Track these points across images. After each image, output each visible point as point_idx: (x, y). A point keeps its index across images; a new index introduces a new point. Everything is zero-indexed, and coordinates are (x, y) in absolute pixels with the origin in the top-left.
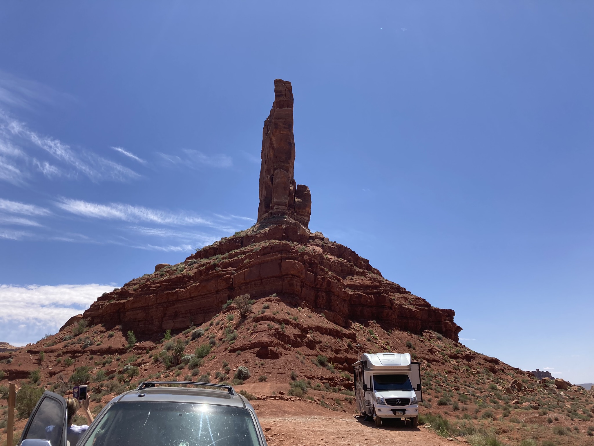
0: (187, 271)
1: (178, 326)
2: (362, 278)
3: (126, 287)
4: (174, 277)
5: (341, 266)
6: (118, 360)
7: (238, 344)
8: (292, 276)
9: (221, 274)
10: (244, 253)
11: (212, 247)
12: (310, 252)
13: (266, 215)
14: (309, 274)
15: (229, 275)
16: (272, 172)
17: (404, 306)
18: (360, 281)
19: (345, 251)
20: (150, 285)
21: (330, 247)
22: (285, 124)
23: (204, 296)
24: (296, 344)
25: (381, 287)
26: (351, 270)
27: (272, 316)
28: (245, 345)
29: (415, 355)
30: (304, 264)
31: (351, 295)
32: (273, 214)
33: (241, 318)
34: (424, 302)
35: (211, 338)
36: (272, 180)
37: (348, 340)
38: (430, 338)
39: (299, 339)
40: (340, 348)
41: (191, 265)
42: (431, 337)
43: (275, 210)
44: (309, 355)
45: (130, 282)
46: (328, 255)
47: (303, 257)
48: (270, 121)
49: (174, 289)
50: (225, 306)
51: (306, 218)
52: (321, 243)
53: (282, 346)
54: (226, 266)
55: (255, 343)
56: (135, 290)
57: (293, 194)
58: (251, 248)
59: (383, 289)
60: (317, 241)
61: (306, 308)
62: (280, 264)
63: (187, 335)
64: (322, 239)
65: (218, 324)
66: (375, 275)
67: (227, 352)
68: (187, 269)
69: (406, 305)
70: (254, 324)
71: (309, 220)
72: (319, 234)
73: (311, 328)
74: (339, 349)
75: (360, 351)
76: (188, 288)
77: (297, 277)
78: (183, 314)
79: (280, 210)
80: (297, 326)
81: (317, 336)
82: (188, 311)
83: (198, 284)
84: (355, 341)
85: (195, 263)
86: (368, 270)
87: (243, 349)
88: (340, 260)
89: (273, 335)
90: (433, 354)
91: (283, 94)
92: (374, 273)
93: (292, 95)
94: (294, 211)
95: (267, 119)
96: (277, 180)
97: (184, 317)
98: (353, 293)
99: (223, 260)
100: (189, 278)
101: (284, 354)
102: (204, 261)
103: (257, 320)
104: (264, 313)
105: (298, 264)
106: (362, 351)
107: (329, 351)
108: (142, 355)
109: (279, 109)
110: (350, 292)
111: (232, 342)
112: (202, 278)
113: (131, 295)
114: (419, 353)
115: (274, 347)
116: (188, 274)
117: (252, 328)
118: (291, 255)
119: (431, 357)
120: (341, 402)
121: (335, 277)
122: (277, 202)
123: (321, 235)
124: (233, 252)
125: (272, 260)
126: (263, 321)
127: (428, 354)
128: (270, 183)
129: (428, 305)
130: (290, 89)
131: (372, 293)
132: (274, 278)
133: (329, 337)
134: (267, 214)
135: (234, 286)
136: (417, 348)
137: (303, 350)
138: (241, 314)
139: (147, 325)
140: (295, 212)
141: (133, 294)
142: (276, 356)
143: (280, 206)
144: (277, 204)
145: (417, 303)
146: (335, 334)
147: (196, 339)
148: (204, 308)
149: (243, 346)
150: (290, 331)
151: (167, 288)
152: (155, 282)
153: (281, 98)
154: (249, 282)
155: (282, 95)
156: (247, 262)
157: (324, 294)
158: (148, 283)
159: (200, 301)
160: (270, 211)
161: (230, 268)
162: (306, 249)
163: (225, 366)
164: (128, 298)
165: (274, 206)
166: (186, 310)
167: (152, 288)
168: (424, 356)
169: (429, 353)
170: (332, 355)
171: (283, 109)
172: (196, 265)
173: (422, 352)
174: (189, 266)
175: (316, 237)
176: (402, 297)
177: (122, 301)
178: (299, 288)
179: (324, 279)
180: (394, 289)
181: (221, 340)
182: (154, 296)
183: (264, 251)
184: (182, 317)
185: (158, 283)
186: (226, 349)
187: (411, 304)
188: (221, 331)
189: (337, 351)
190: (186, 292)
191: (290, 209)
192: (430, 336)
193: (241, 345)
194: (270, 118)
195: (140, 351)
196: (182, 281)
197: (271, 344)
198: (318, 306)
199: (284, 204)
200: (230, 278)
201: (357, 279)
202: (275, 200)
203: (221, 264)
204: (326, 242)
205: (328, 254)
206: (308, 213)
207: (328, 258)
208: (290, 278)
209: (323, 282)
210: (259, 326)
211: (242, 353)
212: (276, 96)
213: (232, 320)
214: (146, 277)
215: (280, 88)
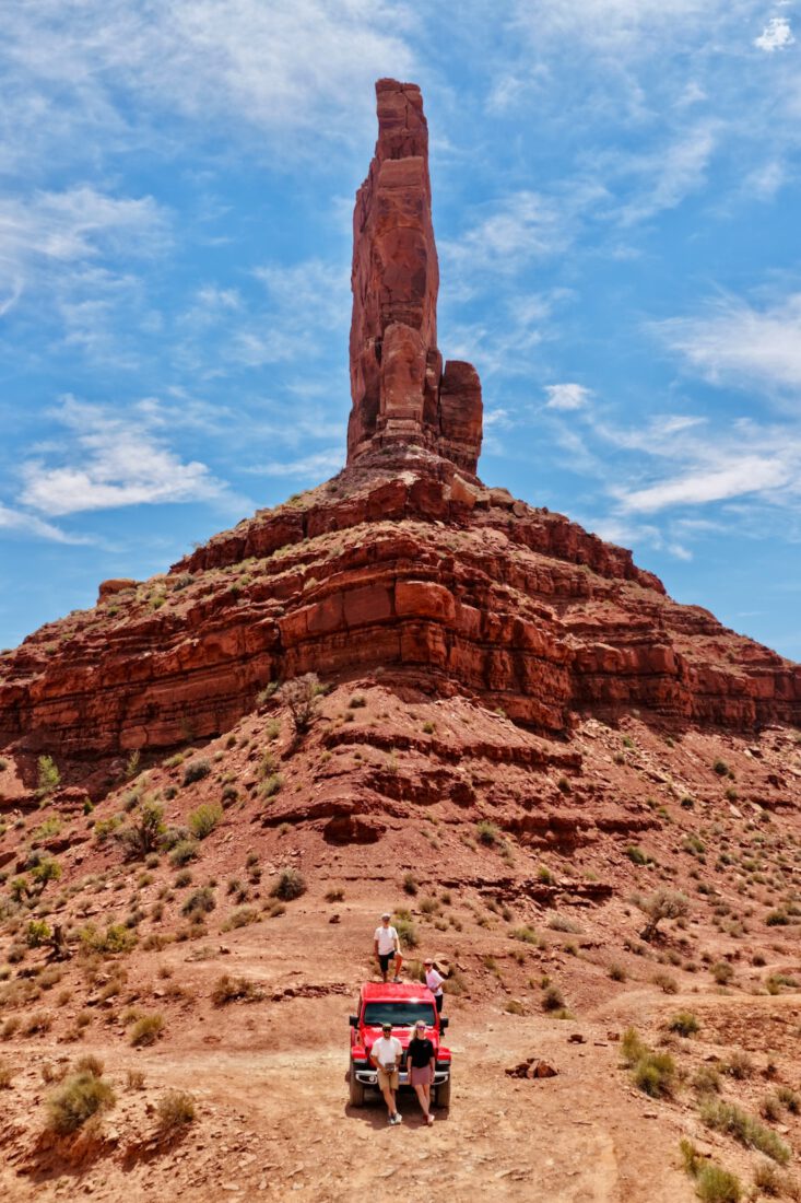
0: (172, 605)
1: (156, 740)
2: (607, 605)
3: (28, 645)
4: (139, 621)
5: (554, 579)
6: (20, 827)
7: (283, 804)
8: (421, 621)
9: (250, 617)
10: (306, 559)
11: (231, 537)
12: (473, 548)
13: (367, 444)
14: (467, 610)
15: (270, 619)
16: (379, 333)
17: (714, 668)
18: (601, 615)
19: (568, 534)
20: (85, 642)
21: (527, 529)
22: (408, 202)
23: (213, 670)
24: (425, 797)
25: (653, 627)
26: (579, 588)
27: (367, 731)
28: (298, 809)
29: (732, 792)
30: (452, 588)
31: (578, 652)
32: (384, 442)
33: (298, 730)
34: (767, 654)
35: (226, 782)
36: (378, 351)
37: (560, 774)
38: (779, 744)
39: (433, 785)
40: (538, 796)
41: (179, 588)
42: (782, 741)
43: (390, 433)
44: (457, 822)
45: (37, 632)
46: (520, 552)
47: (450, 569)
48: (371, 192)
49: (140, 651)
50: (262, 696)
51: (471, 449)
52: (505, 517)
53: (388, 809)
54: (261, 594)
55: (321, 804)
56: (51, 653)
57: (436, 387)
58: (323, 547)
59: (658, 633)
60: (497, 514)
61: (458, 699)
62: (391, 591)
63: (173, 771)
64: (509, 507)
65: (245, 743)
66: (645, 591)
67: (259, 823)
68: (172, 601)
69: (720, 666)
70: (325, 753)
71: (477, 454)
72: (501, 494)
73: (467, 750)
74: (534, 798)
75: (590, 798)
76: (177, 648)
77: (436, 621)
78: (167, 712)
79: (403, 433)
80: (430, 748)
81: (481, 767)
82: (179, 706)
83: (197, 640)
84: (578, 773)
85: (190, 582)
86: (627, 578)
87: (294, 818)
88: (552, 562)
89: (364, 783)
90: (781, 786)
91: (399, 119)
92: (644, 585)
93: (424, 121)
94: (439, 432)
95: (363, 186)
96: (392, 354)
97: (169, 720)
98: (583, 646)
99: (255, 577)
100: (178, 624)
101: (392, 828)
102: (213, 576)
103: (331, 742)
104: (350, 719)
105: (436, 589)
106: (594, 798)
107: (511, 803)
108: (76, 813)
109: (389, 160)
110: (575, 643)
111: (269, 799)
112: (206, 624)
113: (40, 667)
114: (743, 788)
115: (366, 812)
116: (174, 614)
117: (318, 762)
118: (417, 569)
119: (774, 794)
120: (497, 963)
121: (535, 611)
122: (392, 410)
123: (506, 496)
124: (278, 556)
125: (371, 582)
126: (346, 744)
127: (767, 789)
128: (373, 359)
129: (774, 661)
130: (417, 105)
131: (631, 644)
132: (378, 627)
133: (513, 768)
134: (370, 441)
135: (282, 643)
136: (739, 774)
137: (441, 809)
138: (297, 723)
139: (84, 740)
140: (443, 433)
141: (45, 664)
142: (370, 835)
143: (401, 422)
144: (394, 416)
145: (747, 659)
146: (527, 759)
147: (192, 785)
148: (214, 697)
149: (293, 812)
150: (410, 766)
151: (124, 650)
152: (95, 634)
153: (396, 131)
154: (318, 636)
155: (398, 123)
156: (313, 587)
157: (506, 656)
158: (80, 637)
159: (206, 681)
160: (376, 436)
161: (274, 601)
162: (462, 541)
163: (252, 862)
164: (35, 674)
165: (386, 422)
166: (174, 704)
167: (89, 650)
168: (756, 793)
169: (769, 786)
170: (518, 812)
171: (403, 160)
172: (193, 589)
173: (752, 783)
174: (175, 590)
175: (495, 503)
176: (709, 646)
177: (20, 683)
178: (441, 648)
179: (504, 620)
180: (690, 623)
181: (249, 786)
182: (95, 669)
183: (352, 560)
184: (166, 720)
185: (102, 637)
186: (257, 818)
187: (732, 661)
188: (252, 765)
189: (529, 804)
190: (170, 658)
191: (427, 427)
192: (778, 739)
193: (290, 810)
194: (370, 183)
195: (69, 805)
196: (160, 631)
197: (359, 807)
198: (492, 688)
199: (414, 417)
200: (271, 626)
201: (594, 610)
202: (390, 406)
203: (251, 589)
204: (519, 514)
205: (522, 549)
206: (475, 435)
207: (520, 559)
208: (417, 625)
209: (502, 630)
210: (335, 758)
211: (290, 827)
212: (383, 126)
213: (275, 736)
214: (77, 618)
215: (393, 104)
